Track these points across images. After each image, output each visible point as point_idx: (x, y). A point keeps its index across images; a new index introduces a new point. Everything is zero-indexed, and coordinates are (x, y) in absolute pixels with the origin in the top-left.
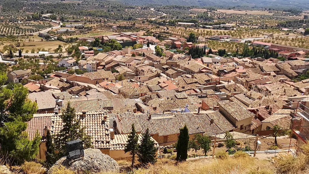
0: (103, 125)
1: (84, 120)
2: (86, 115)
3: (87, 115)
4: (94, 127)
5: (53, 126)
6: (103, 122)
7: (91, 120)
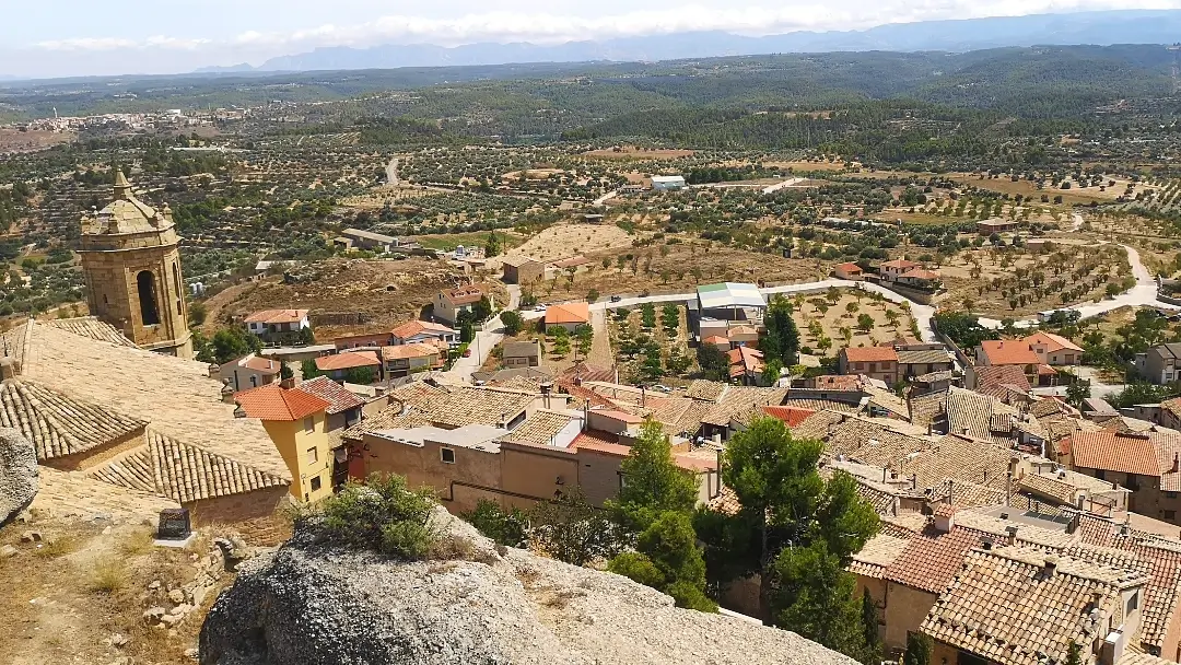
0: (1085, 615)
1: (1043, 585)
2: (1055, 573)
3: (1059, 573)
4: (1056, 613)
5: (957, 578)
6: (1089, 608)
7: (1062, 590)
